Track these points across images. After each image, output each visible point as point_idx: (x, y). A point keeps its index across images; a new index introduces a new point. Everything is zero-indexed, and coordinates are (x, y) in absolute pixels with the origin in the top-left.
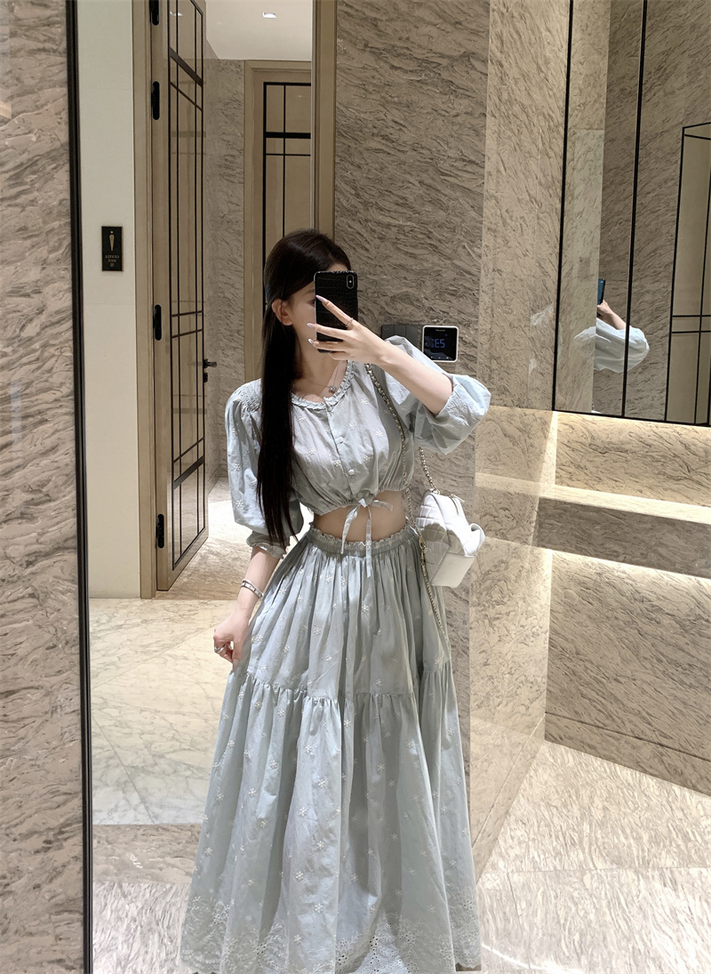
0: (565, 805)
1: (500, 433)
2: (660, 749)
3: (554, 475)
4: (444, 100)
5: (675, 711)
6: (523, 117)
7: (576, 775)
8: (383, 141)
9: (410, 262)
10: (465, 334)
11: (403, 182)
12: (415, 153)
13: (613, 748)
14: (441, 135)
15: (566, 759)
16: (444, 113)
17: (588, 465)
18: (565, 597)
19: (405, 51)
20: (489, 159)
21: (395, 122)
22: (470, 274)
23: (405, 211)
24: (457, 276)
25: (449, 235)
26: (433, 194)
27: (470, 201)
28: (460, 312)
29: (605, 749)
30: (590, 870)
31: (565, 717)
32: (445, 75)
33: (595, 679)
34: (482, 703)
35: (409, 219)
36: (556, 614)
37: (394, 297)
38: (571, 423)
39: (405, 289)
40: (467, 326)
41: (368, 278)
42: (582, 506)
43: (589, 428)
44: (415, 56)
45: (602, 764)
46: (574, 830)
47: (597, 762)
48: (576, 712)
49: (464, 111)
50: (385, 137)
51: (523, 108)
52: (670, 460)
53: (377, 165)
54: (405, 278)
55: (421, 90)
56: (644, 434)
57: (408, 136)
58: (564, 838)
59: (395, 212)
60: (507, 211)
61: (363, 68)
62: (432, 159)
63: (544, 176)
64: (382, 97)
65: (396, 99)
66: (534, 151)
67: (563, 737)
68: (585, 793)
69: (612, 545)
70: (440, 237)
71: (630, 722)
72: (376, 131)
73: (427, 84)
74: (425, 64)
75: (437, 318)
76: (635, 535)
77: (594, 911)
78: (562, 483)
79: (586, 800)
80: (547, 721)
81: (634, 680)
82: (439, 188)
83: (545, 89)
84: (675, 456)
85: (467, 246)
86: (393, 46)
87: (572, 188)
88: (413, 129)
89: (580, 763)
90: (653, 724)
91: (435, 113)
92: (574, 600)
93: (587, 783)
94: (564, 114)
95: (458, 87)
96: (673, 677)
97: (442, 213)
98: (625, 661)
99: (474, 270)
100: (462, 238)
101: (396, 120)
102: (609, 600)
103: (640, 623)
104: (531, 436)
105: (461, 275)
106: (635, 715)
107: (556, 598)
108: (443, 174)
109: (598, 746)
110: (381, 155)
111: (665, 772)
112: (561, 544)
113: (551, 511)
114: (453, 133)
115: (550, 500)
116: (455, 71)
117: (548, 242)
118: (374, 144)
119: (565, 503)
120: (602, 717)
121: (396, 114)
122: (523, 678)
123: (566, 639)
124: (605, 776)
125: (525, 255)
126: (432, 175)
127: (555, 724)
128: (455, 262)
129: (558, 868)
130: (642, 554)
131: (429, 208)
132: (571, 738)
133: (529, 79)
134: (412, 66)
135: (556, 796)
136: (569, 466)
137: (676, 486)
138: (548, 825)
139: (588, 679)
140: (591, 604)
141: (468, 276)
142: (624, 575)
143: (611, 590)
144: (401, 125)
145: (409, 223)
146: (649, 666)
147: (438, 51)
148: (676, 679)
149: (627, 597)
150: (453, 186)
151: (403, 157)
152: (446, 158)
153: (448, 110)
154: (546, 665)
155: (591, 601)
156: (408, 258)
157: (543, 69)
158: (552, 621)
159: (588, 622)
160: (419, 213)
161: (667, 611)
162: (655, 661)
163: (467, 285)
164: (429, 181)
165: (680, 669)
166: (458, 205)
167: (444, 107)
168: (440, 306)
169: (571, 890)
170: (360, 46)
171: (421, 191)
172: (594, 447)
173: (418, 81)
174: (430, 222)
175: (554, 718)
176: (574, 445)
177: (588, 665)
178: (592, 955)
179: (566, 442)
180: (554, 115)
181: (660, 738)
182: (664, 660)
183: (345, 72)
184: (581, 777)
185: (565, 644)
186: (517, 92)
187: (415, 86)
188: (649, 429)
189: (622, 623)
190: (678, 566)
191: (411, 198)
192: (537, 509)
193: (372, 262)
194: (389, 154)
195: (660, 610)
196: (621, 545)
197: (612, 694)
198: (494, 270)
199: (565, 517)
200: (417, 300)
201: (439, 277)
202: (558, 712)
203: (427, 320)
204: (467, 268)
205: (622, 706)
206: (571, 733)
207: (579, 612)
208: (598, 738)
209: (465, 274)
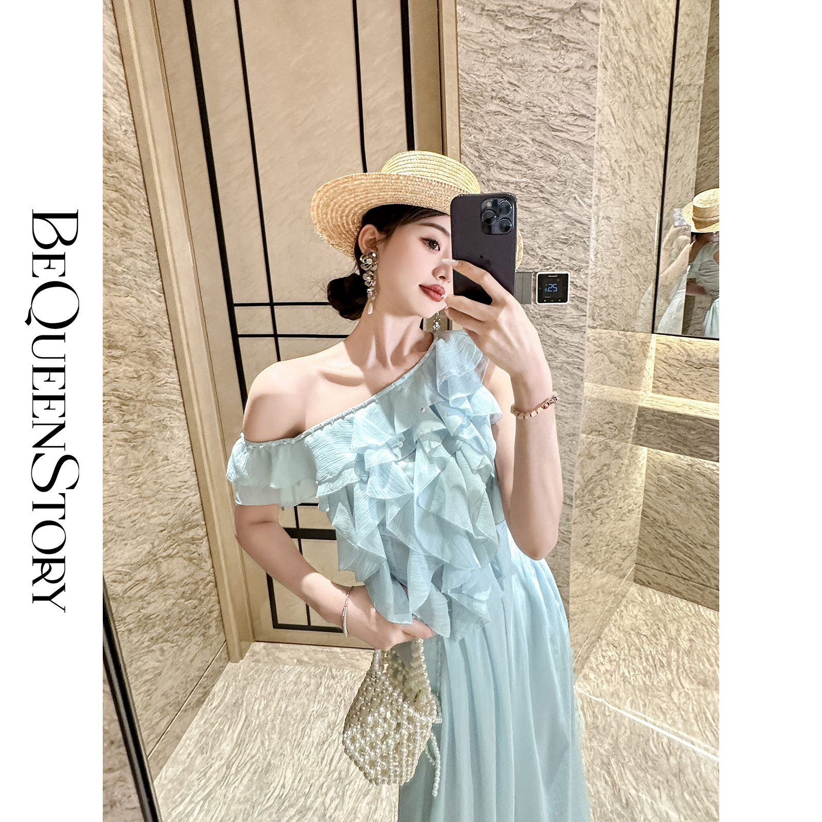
0: (654, 635)
1: (607, 362)
3: (651, 385)
4: (555, 56)
6: (633, 68)
7: (663, 613)
8: (501, 104)
10: (575, 278)
11: (518, 141)
12: (527, 112)
13: (698, 596)
14: (552, 92)
15: (654, 599)
16: (554, 69)
17: (684, 378)
18: (658, 481)
19: (518, 10)
20: (600, 111)
21: (511, 83)
22: (582, 223)
23: (520, 168)
24: (569, 226)
25: (560, 188)
26: (545, 150)
27: (581, 154)
28: (571, 259)
29: (690, 595)
30: (678, 688)
31: (654, 569)
32: (556, 30)
33: (683, 544)
35: (524, 176)
36: (650, 493)
38: (668, 343)
40: (578, 271)
42: (680, 415)
43: (686, 347)
44: (526, 13)
45: (687, 605)
46: (663, 655)
47: (683, 603)
48: (665, 566)
49: (575, 65)
50: (503, 99)
51: (633, 59)
53: (496, 127)
55: (532, 48)
57: (521, 97)
58: (654, 661)
59: (512, 170)
60: (616, 161)
61: (482, 32)
62: (543, 116)
63: (651, 126)
64: (500, 60)
65: (511, 60)
66: (642, 102)
67: (652, 583)
68: (672, 628)
69: (706, 448)
70: (552, 191)
72: (494, 94)
73: (538, 42)
74: (535, 21)
75: (550, 265)
77: (682, 721)
78: (658, 392)
79: (674, 633)
80: (637, 569)
82: (551, 144)
83: (654, 40)
85: (578, 198)
86: (507, 7)
87: (674, 136)
88: (526, 89)
89: (667, 603)
91: (546, 70)
92: (666, 483)
93: (674, 619)
94: (670, 65)
95: (569, 41)
97: (554, 168)
98: (712, 533)
99: (584, 219)
100: (572, 190)
101: (512, 81)
102: (699, 485)
104: (633, 358)
105: (573, 224)
107: (649, 481)
108: (554, 130)
109: (684, 592)
110: (499, 117)
112: (657, 444)
113: (649, 418)
114: (564, 89)
115: (649, 409)
116: (566, 26)
117: (652, 187)
118: (493, 107)
119: (663, 412)
120: (688, 573)
121: (510, 76)
123: (658, 513)
124: (690, 614)
125: (632, 201)
126: (544, 132)
127: (644, 573)
128: (566, 212)
129: (648, 683)
131: (540, 163)
132: (659, 584)
133: (640, 30)
134: (524, 24)
135: (646, 627)
136: (665, 378)
138: (638, 650)
139: (677, 543)
140: (682, 488)
141: (579, 225)
143: (701, 478)
144: (515, 85)
145: (524, 180)
147: (549, 5)
150: (564, 141)
151: (517, 116)
152: (557, 114)
153: (560, 66)
154: (639, 530)
155: (681, 484)
156: (524, 212)
157: (654, 19)
158: (645, 498)
159: (678, 501)
160: (532, 169)
163: (578, 233)
164: (541, 138)
166: (570, 159)
167: (555, 63)
169: (660, 702)
170: (478, 11)
171: (533, 148)
172: (690, 363)
173: (530, 39)
174: (542, 177)
175: (643, 569)
176: (671, 361)
177: (677, 533)
178: (681, 757)
179: (663, 358)
180: (661, 66)
183: (465, 39)
184: (668, 614)
185: (656, 516)
186: (627, 41)
187: (527, 45)
189: (710, 504)
191: (525, 156)
192: (636, 416)
194: (506, 115)
196: (715, 448)
197: (699, 556)
198: (603, 218)
199: (662, 423)
200: (533, 250)
201: (551, 228)
202: (648, 565)
203: (540, 267)
204: (579, 218)
205: (707, 566)
206: (658, 580)
207: (670, 492)
208: (685, 587)
209: (576, 223)
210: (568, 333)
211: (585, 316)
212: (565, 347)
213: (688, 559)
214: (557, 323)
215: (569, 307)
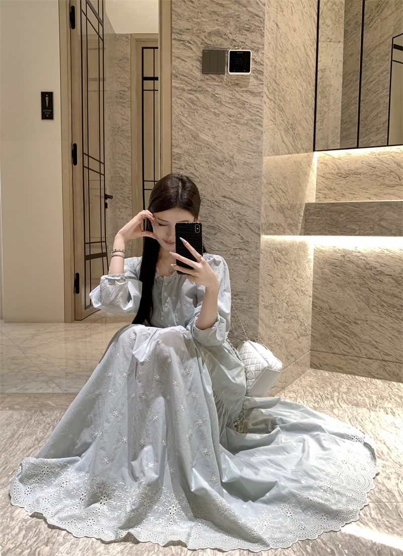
0: (323, 387)
2: (384, 363)
3: (315, 196)
5: (393, 337)
7: (330, 379)
9: (219, 9)
10: (255, 56)
13: (354, 367)
17: (336, 187)
18: (322, 274)
22: (259, 17)
24: (251, 18)
28: (252, 42)
29: (349, 368)
31: (323, 352)
33: (341, 324)
34: (267, 306)
36: (316, 286)
37: (210, 32)
38: (325, 162)
39: (217, 27)
40: (257, 51)
41: (193, 21)
43: (337, 163)
46: (328, 394)
48: (330, 347)
52: (388, 175)
54: (217, 20)
56: (371, 160)
67: (322, 364)
68: (336, 384)
69: (351, 226)
71: (365, 348)
75: (238, 46)
76: (366, 216)
80: (312, 355)
81: (367, 321)
84: (391, 171)
90: (379, 347)
92: (328, 275)
93: (337, 381)
96: (392, 315)
98: (360, 309)
99: (261, 14)
102: (350, 271)
103: (370, 284)
105: (253, 17)
106: (368, 344)
107: (316, 276)
109: (344, 367)
111: (387, 375)
112: (319, 230)
113: (312, 211)
117: (309, 36)
120: (347, 348)
122: (295, 315)
123: (323, 301)
127: (317, 357)
128: (249, 9)
130: (371, 228)
132: (327, 365)
135: (317, 385)
136: (324, 190)
137: (391, 192)
138: (311, 393)
139: (337, 325)
140: (338, 276)
141: (257, 18)
142: (359, 254)
143: (351, 265)
146: (376, 311)
148: (393, 316)
149: (361, 268)
154: (311, 319)
155: (338, 274)
156: (219, 7)
158: (314, 291)
159: (337, 288)
161: (386, 273)
162: (379, 307)
163: (257, 24)
165: (395, 309)
168: (239, 38)
172: (340, 175)
175: (316, 354)
176: (328, 176)
177: (337, 316)
179: (322, 174)
181: (384, 356)
182: (385, 305)
184: (333, 379)
185: (323, 305)
188: (374, 157)
189: (358, 285)
190: (394, 232)
192: (303, 210)
193: (196, 10)
195: (382, 273)
196: (357, 224)
197: (353, 332)
198: (274, 22)
199: (321, 213)
200: (225, 35)
201: (239, 19)
202: (319, 349)
203: (231, 47)
204: (256, 12)
205: (359, 339)
206: (327, 361)
207: (331, 282)
208: (344, 362)
209: (255, 16)
210: (251, 97)
211: (263, 84)
212: (249, 108)
213: (346, 337)
214: (243, 89)
215: (251, 77)
